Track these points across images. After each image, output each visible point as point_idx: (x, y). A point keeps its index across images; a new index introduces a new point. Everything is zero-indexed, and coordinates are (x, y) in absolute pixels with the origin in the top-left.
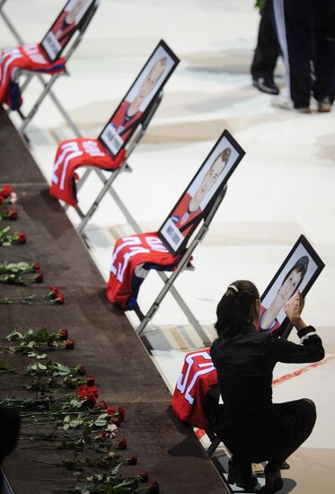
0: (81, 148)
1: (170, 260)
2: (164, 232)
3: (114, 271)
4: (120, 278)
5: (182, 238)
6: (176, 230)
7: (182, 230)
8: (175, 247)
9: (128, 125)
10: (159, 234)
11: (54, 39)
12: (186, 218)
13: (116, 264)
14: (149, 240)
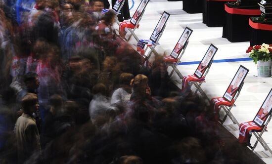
0: (219, 100)
1: (260, 129)
2: (255, 120)
3: (241, 134)
4: (244, 135)
5: (263, 122)
6: (260, 120)
7: (262, 119)
8: (261, 125)
9: (233, 92)
10: (253, 121)
11: (199, 72)
12: (263, 115)
13: (241, 132)
14: (251, 123)
